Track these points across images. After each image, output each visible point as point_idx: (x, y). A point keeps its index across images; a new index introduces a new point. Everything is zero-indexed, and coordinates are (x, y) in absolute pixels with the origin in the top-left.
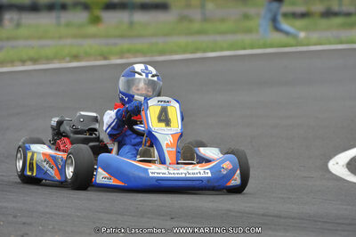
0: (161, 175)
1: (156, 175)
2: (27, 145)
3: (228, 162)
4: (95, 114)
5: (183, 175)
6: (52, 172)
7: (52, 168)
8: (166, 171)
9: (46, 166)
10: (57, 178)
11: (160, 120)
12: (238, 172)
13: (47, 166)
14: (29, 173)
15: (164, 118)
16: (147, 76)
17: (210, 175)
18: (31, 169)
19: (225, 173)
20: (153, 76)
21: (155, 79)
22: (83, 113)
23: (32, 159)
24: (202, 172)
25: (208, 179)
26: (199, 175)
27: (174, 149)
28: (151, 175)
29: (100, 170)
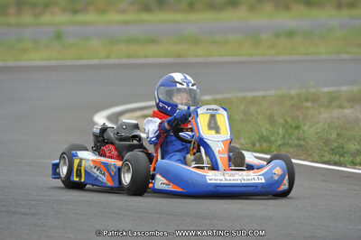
0: (218, 182)
1: (213, 182)
2: (74, 152)
3: (278, 168)
4: (135, 122)
5: (239, 182)
6: (104, 179)
7: (104, 174)
8: (223, 178)
10: (109, 184)
11: (210, 127)
12: (287, 177)
13: (98, 173)
14: (76, 179)
15: (214, 126)
16: (188, 85)
17: (263, 181)
18: (79, 175)
19: (276, 178)
20: (193, 85)
21: (195, 87)
22: (125, 121)
23: (80, 165)
24: (256, 178)
25: (262, 185)
26: (253, 181)
28: (209, 181)
29: (158, 176)
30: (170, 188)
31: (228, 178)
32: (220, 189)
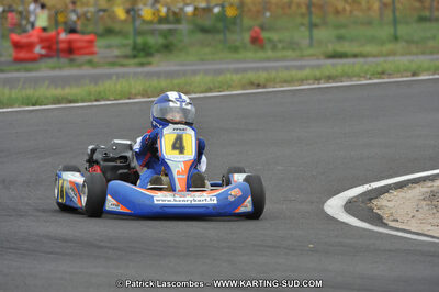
0: (166, 202)
1: (161, 202)
3: (237, 189)
5: (189, 202)
6: (75, 199)
7: (76, 195)
8: (172, 198)
9: (72, 193)
11: (174, 148)
12: (250, 198)
15: (178, 146)
16: (181, 105)
17: (215, 202)
18: (62, 197)
19: (232, 199)
21: (189, 107)
22: (116, 141)
23: (62, 186)
24: (208, 199)
25: (214, 206)
26: (204, 202)
27: (185, 176)
28: (156, 202)
29: (109, 197)
30: (119, 209)
31: (177, 199)
32: (167, 210)
